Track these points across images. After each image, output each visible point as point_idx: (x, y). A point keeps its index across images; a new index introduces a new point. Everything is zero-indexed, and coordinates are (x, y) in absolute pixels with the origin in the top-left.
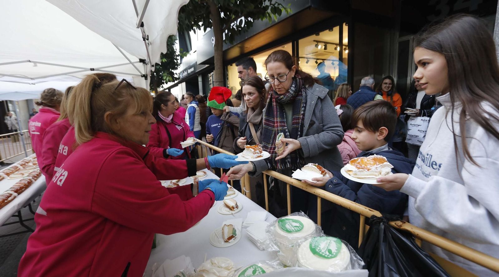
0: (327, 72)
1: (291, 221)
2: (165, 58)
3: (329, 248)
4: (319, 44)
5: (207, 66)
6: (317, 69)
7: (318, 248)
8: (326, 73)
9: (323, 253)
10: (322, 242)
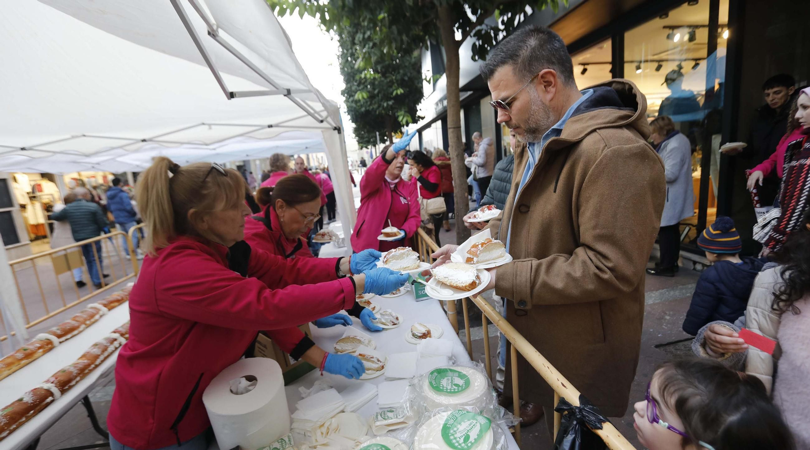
0: (687, 89)
1: (457, 374)
2: (401, 88)
3: (469, 433)
4: (675, 31)
5: (469, 93)
6: (665, 84)
7: (455, 429)
8: (684, 91)
9: (455, 438)
10: (466, 421)
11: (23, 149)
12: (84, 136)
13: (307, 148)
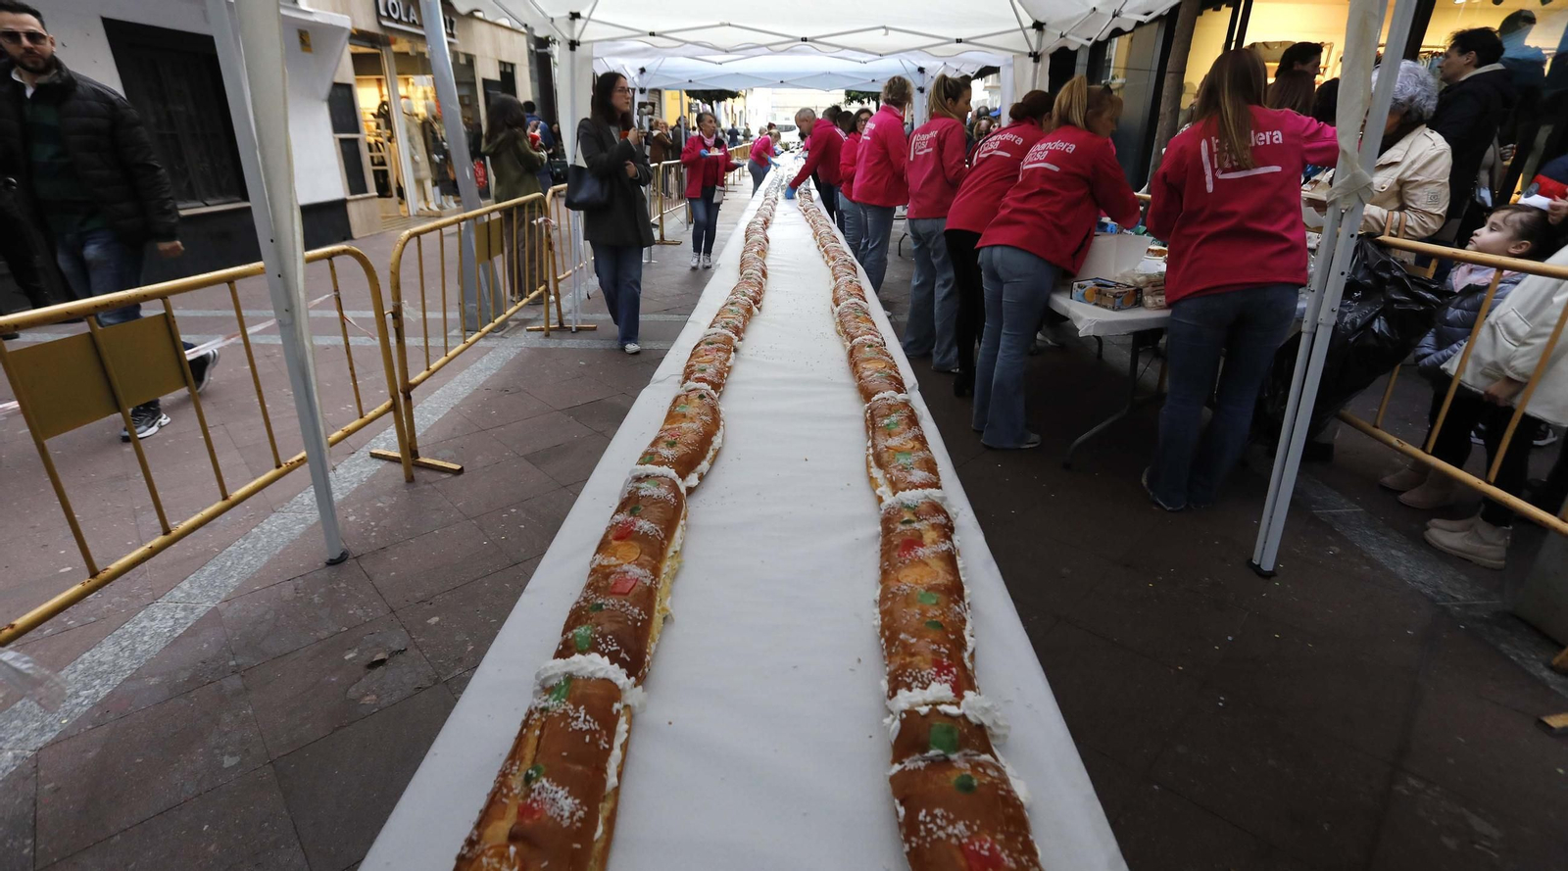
11: (652, 34)
12: (730, 25)
13: (873, 81)
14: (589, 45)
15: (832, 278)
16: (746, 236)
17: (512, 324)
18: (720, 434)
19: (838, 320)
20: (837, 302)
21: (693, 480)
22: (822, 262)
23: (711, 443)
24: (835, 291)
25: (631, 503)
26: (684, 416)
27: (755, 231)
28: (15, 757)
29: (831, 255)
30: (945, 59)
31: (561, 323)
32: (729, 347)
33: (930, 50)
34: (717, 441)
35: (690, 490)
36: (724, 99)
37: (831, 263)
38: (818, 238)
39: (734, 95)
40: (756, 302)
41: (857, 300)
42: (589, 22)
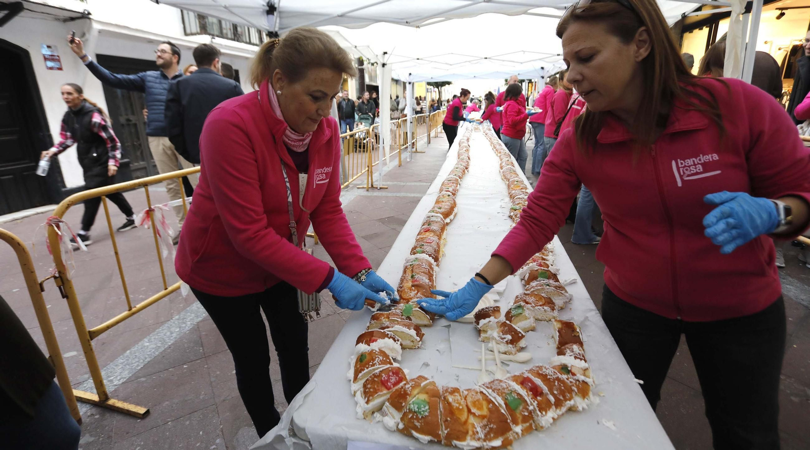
12: (452, 54)
14: (390, 65)
15: (499, 160)
16: (459, 144)
17: (351, 186)
18: (456, 208)
19: (502, 175)
20: (501, 168)
21: (448, 220)
22: (495, 155)
23: (453, 210)
24: (501, 164)
25: (428, 222)
26: (443, 202)
27: (463, 142)
28: (191, 324)
29: (499, 151)
30: (554, 63)
31: (372, 186)
32: (457, 183)
33: (545, 60)
34: (456, 210)
35: (447, 224)
36: (445, 85)
37: (499, 155)
38: (492, 145)
39: (449, 83)
40: (467, 168)
41: (511, 167)
42: (391, 56)
